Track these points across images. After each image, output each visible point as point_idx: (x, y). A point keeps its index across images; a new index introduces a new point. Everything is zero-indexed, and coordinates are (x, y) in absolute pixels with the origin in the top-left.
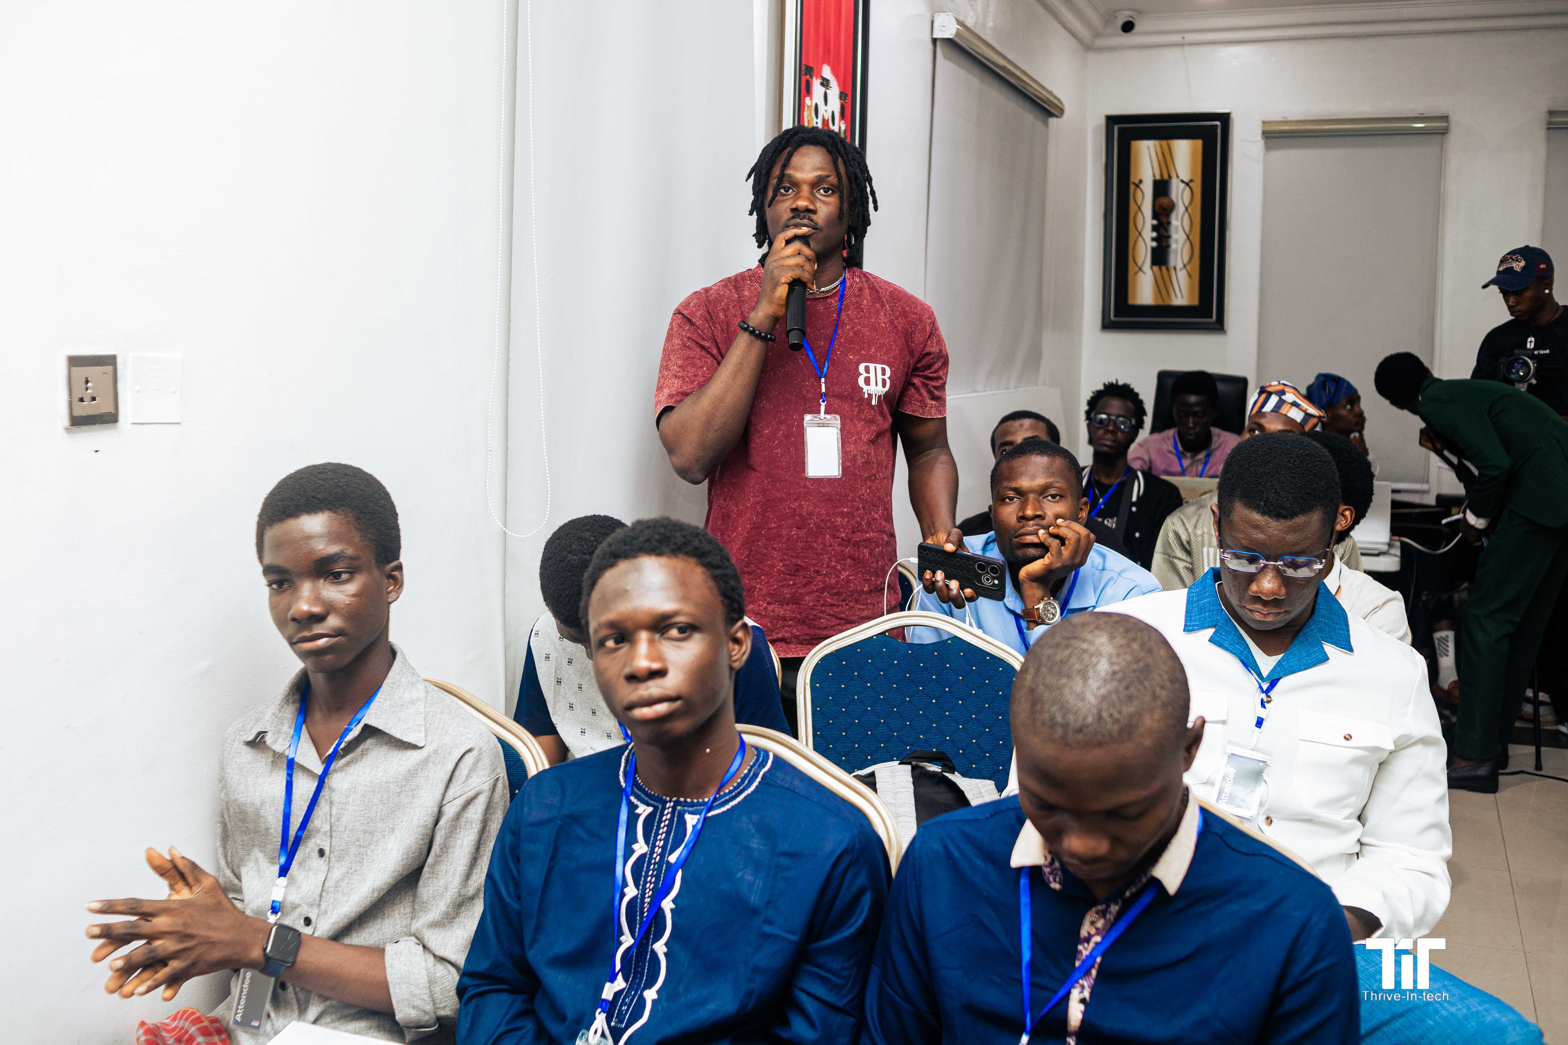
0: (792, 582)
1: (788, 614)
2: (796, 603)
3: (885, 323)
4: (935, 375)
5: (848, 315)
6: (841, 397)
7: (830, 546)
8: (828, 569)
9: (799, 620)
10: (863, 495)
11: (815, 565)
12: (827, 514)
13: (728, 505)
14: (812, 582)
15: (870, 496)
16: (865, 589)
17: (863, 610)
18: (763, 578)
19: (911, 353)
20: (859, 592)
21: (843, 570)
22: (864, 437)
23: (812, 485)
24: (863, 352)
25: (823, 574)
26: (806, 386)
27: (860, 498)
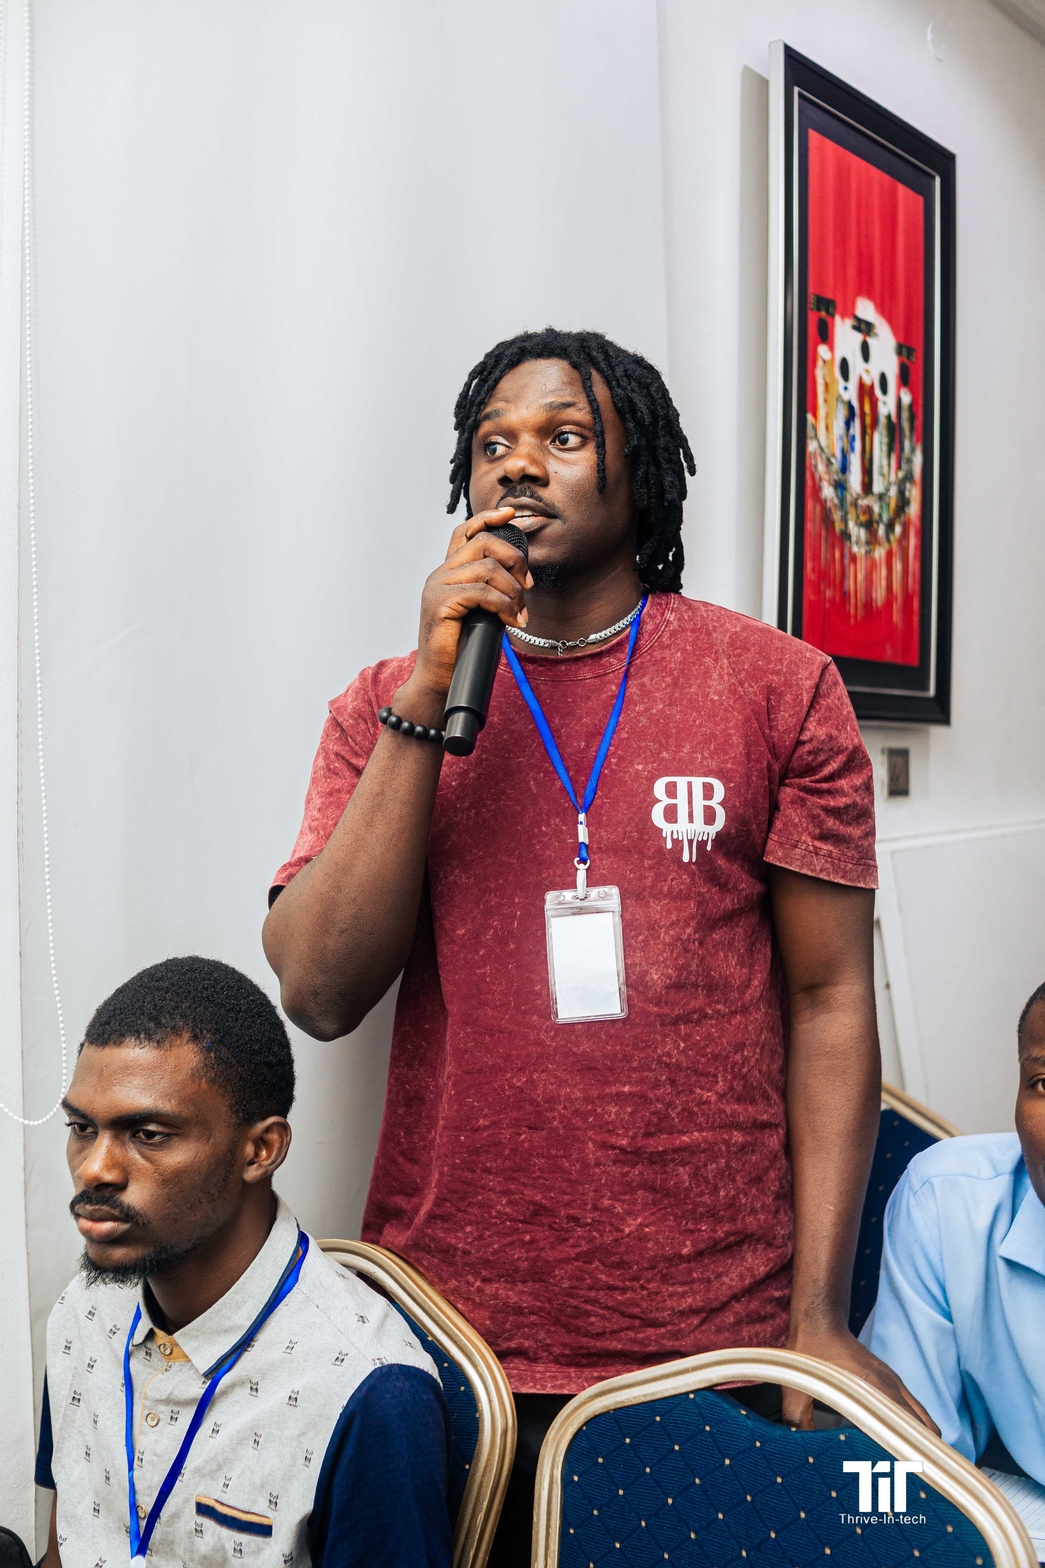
0: (528, 1238)
1: (527, 1302)
2: (541, 1280)
3: (720, 694)
5: (643, 685)
6: (614, 850)
7: (598, 1164)
8: (596, 1215)
9: (549, 1313)
10: (669, 1055)
11: (568, 1204)
12: (587, 1099)
13: (415, 1076)
14: (566, 1240)
15: (688, 1056)
16: (685, 1251)
17: (683, 1295)
18: (468, 1229)
19: (773, 750)
20: (669, 1260)
21: (629, 1213)
22: (666, 933)
23: (553, 1039)
24: (665, 754)
25: (586, 1225)
26: (545, 834)
27: (660, 1062)
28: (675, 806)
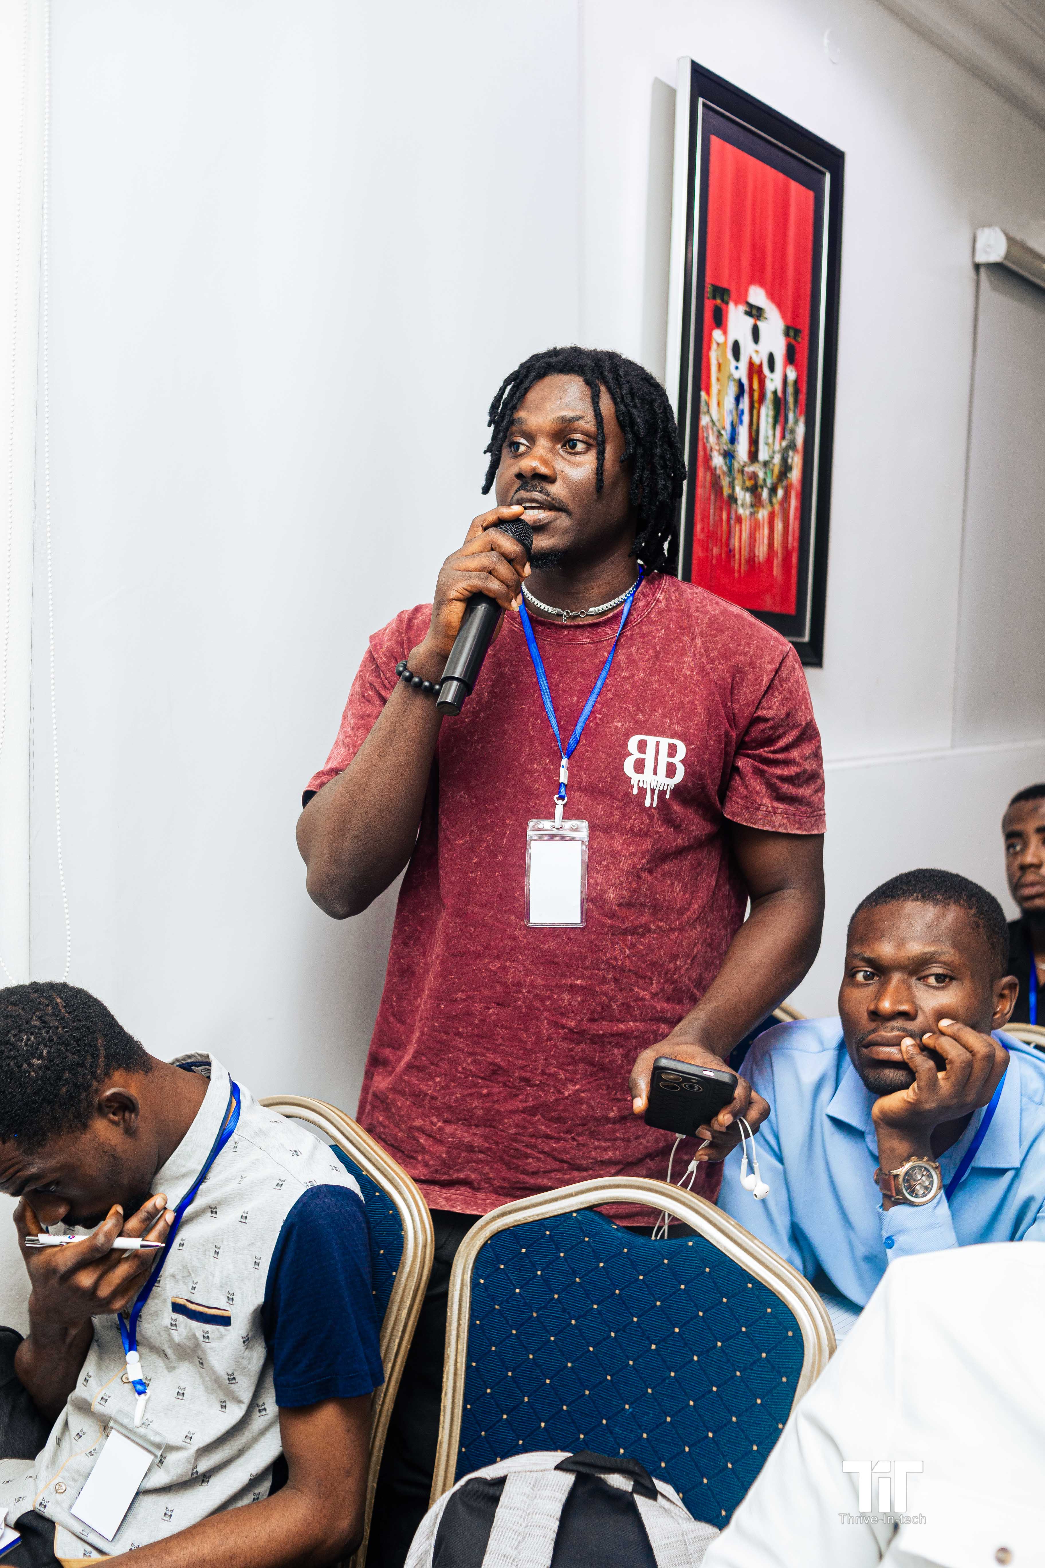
0: (485, 1091)
1: (478, 1142)
2: (491, 1126)
3: (692, 670)
4: (780, 756)
5: (630, 655)
6: (591, 790)
7: (549, 1039)
8: (544, 1078)
9: (495, 1153)
10: (616, 959)
11: (522, 1068)
12: (546, 987)
14: (516, 1096)
15: (631, 962)
18: (438, 1079)
19: (732, 719)
20: (598, 1120)
21: (570, 1080)
22: (625, 861)
23: (525, 936)
24: (640, 716)
25: (535, 1085)
26: (537, 770)
27: (608, 964)
28: (643, 760)
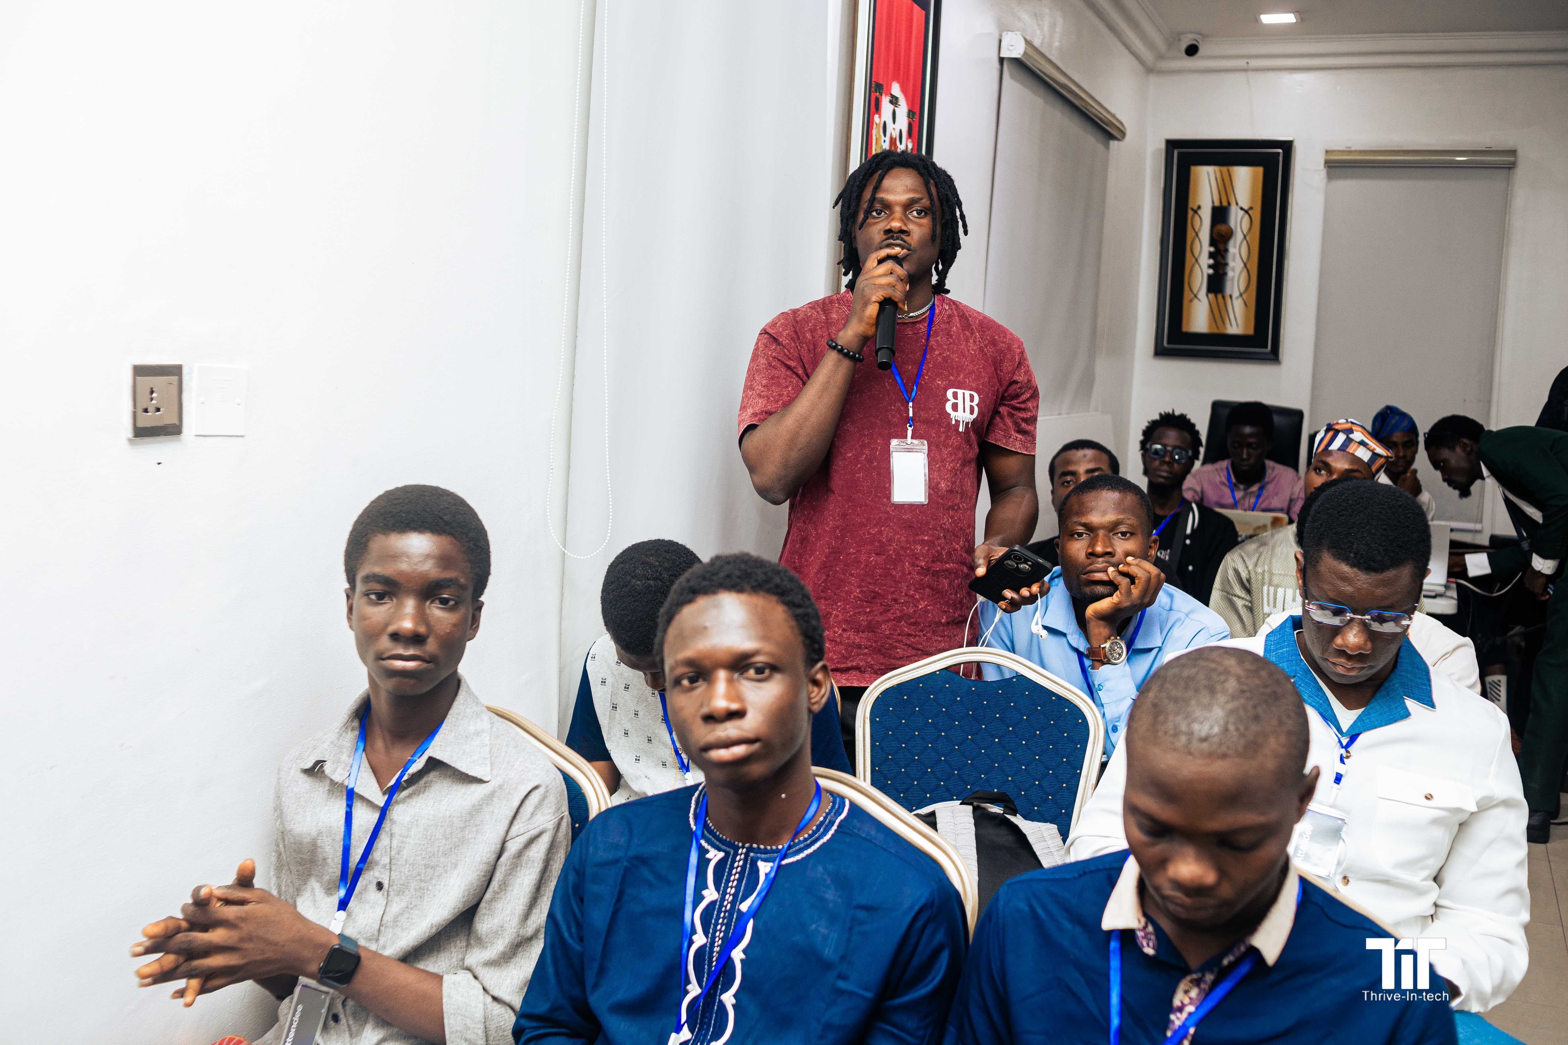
0: (868, 610)
1: (864, 642)
2: (872, 631)
3: (975, 351)
4: (1022, 406)
5: (937, 341)
6: (927, 422)
7: (910, 574)
8: (906, 598)
9: (874, 648)
10: (945, 524)
12: (907, 542)
14: (889, 610)
15: (952, 526)
16: (943, 621)
17: (940, 642)
18: (839, 604)
19: (1000, 380)
20: (936, 623)
21: (922, 599)
22: (949, 465)
23: (893, 511)
24: (951, 378)
25: (901, 603)
26: (893, 410)
27: (941, 527)
28: (957, 403)
